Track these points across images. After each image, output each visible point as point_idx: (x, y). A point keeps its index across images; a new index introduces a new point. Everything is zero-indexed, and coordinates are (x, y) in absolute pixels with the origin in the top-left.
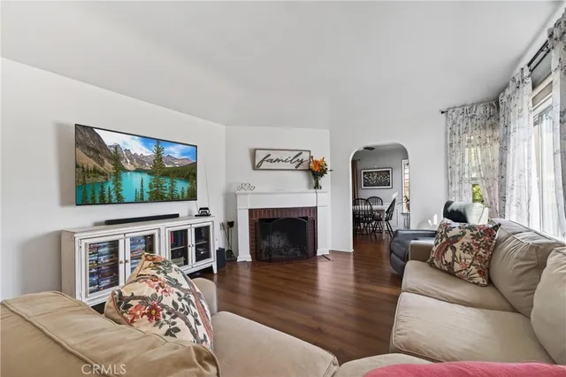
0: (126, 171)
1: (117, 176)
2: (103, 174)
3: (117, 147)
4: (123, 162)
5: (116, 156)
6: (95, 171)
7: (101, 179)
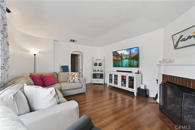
0: (123, 59)
1: (122, 60)
2: (119, 60)
3: (121, 54)
4: (123, 57)
5: (121, 56)
6: (117, 60)
7: (118, 61)
